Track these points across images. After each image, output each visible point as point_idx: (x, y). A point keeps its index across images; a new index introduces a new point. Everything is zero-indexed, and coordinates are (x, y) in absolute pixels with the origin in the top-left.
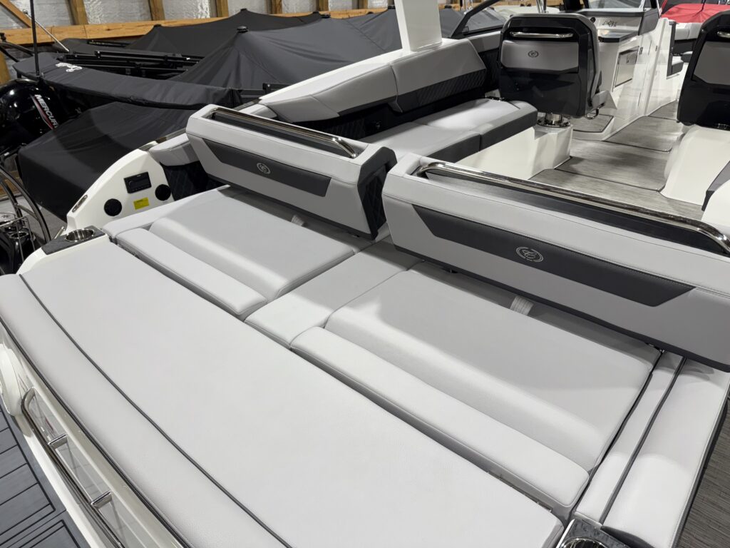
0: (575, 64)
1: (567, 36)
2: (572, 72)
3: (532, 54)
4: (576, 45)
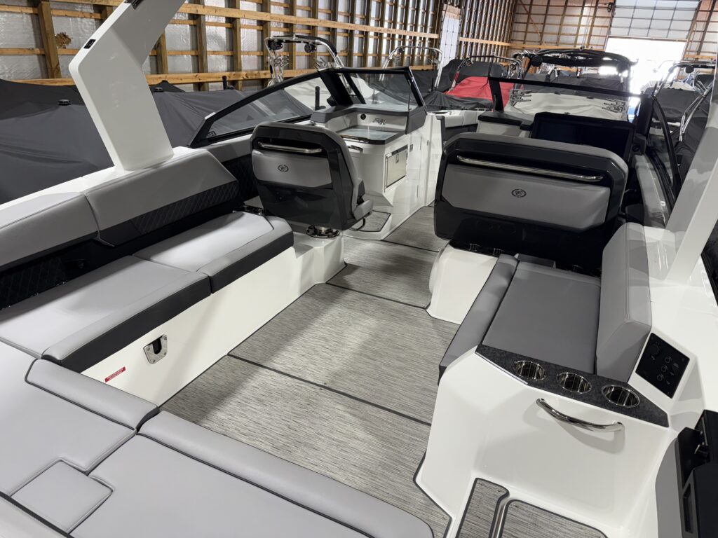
0: (328, 181)
1: (317, 151)
2: (328, 188)
3: (282, 168)
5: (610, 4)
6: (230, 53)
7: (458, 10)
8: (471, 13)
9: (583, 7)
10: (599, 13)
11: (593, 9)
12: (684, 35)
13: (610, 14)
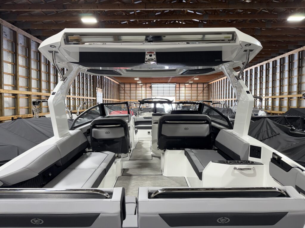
0: (124, 135)
1: (118, 125)
3: (107, 133)
4: (123, 128)
5: (150, 86)
6: (14, 108)
7: (101, 89)
8: (106, 90)
9: (142, 87)
10: (147, 89)
11: (145, 88)
12: (174, 94)
13: (151, 89)
